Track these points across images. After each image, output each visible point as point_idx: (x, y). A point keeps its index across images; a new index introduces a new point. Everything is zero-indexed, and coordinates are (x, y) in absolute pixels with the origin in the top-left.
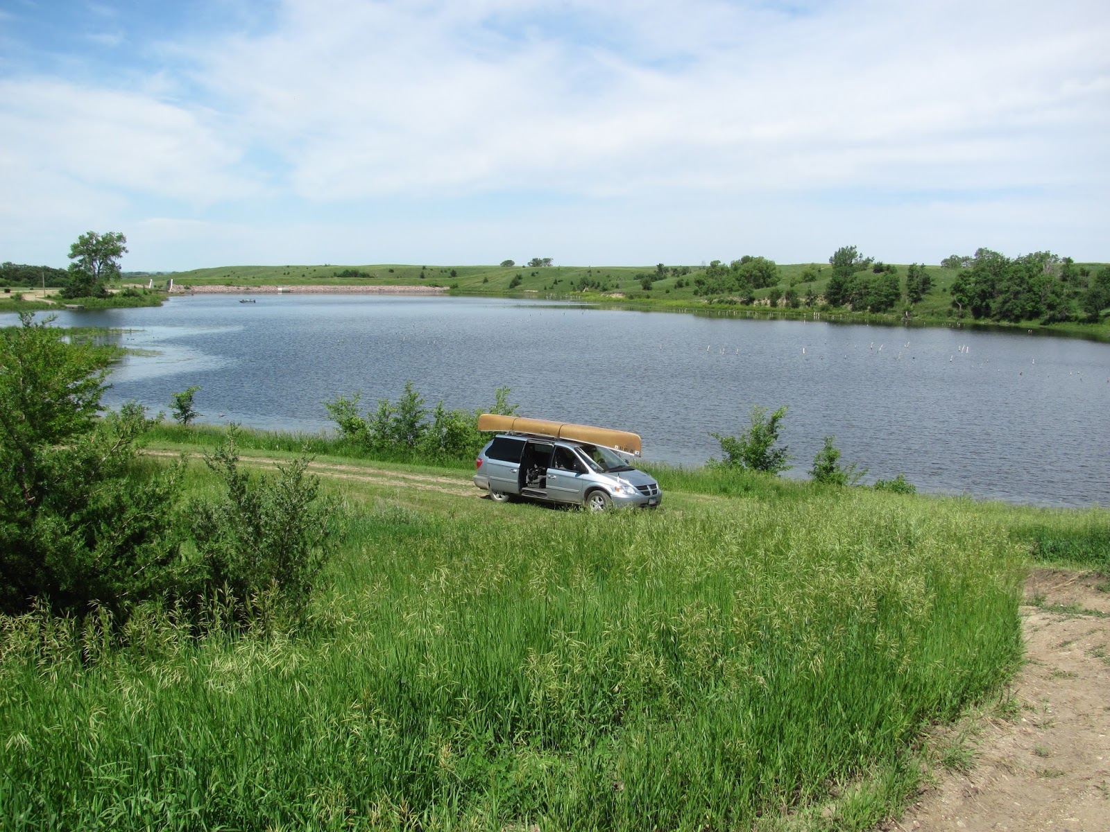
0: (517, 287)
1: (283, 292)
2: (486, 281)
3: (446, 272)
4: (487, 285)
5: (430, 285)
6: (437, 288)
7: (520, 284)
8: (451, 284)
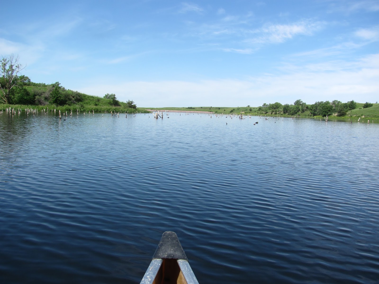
0: (232, 112)
1: (166, 112)
2: (225, 110)
3: (217, 108)
4: (225, 111)
5: (209, 111)
6: (211, 112)
7: (233, 111)
8: (215, 111)
